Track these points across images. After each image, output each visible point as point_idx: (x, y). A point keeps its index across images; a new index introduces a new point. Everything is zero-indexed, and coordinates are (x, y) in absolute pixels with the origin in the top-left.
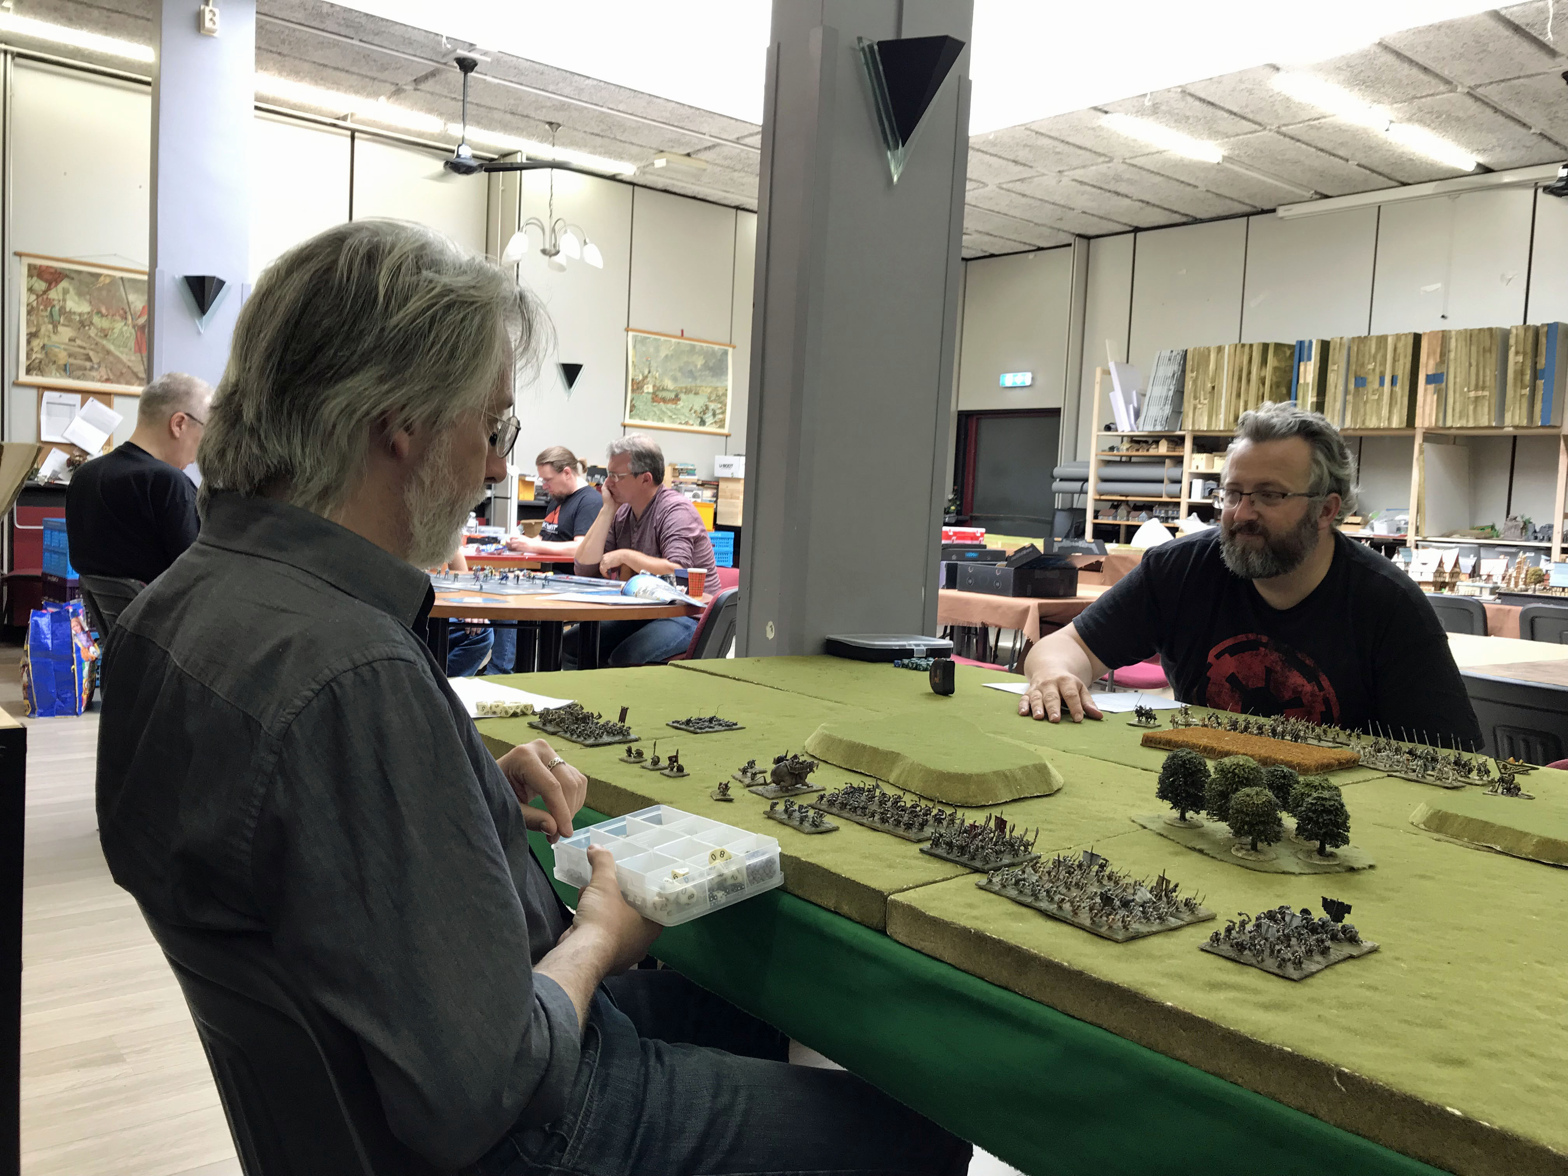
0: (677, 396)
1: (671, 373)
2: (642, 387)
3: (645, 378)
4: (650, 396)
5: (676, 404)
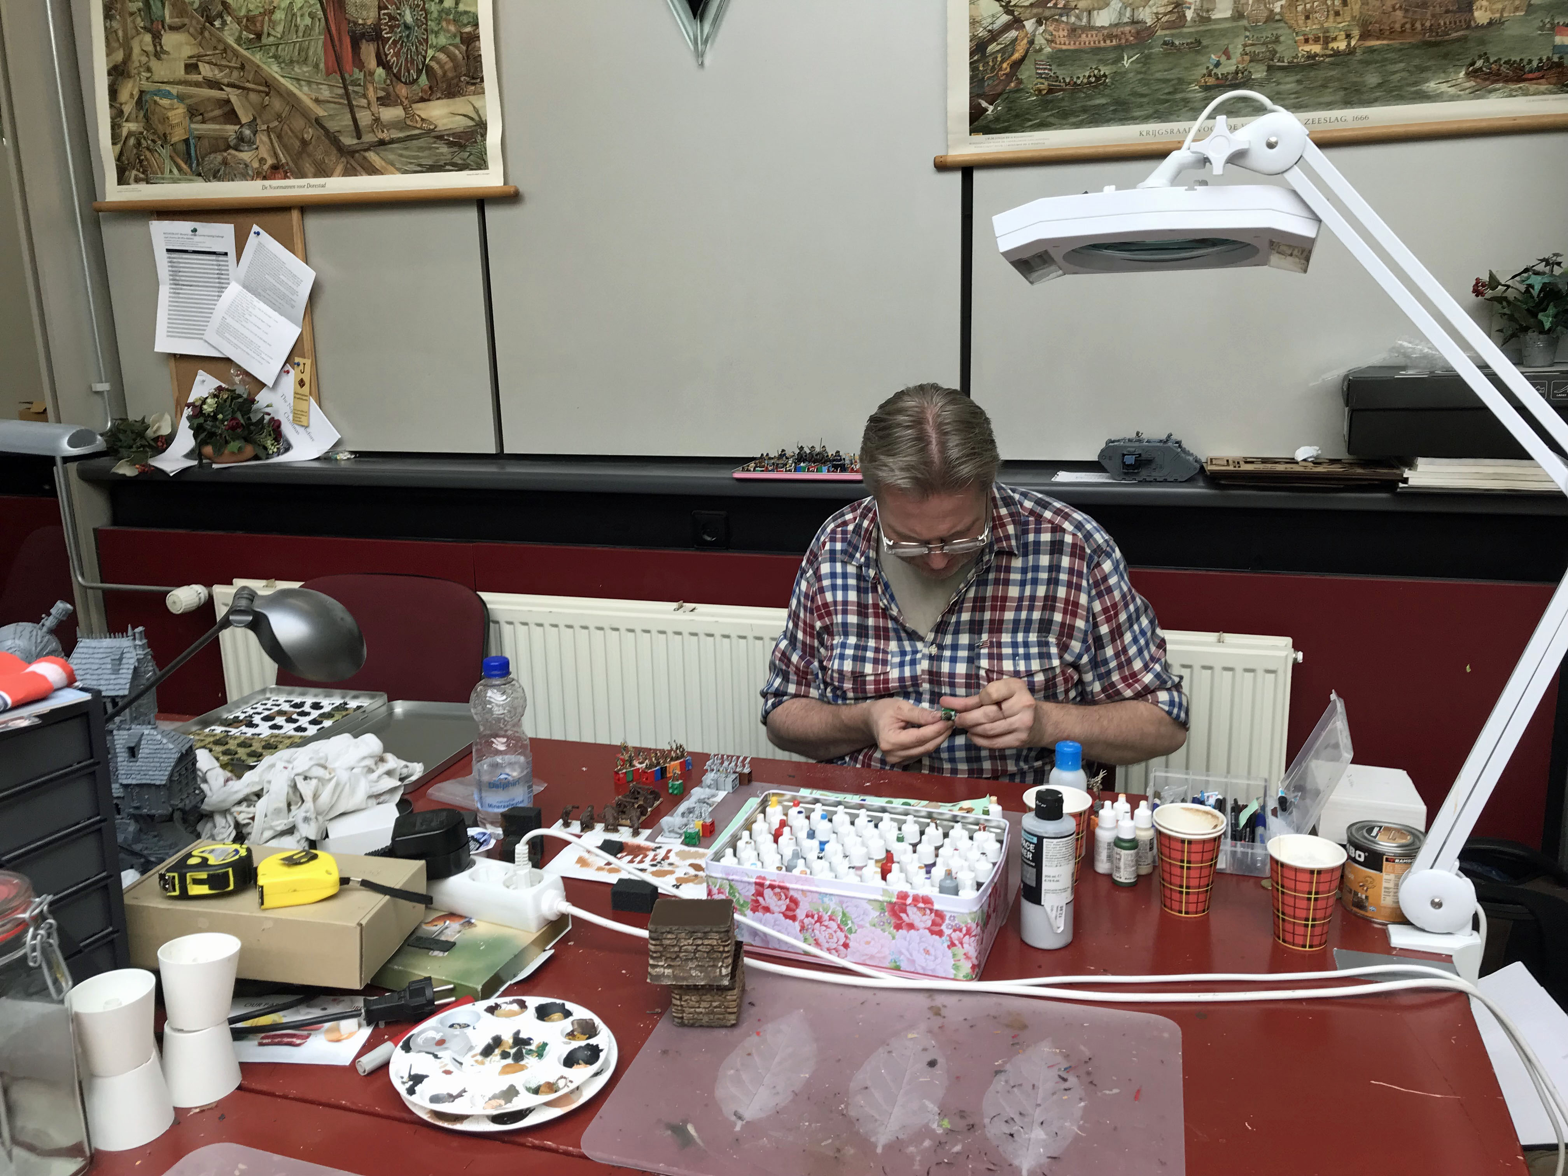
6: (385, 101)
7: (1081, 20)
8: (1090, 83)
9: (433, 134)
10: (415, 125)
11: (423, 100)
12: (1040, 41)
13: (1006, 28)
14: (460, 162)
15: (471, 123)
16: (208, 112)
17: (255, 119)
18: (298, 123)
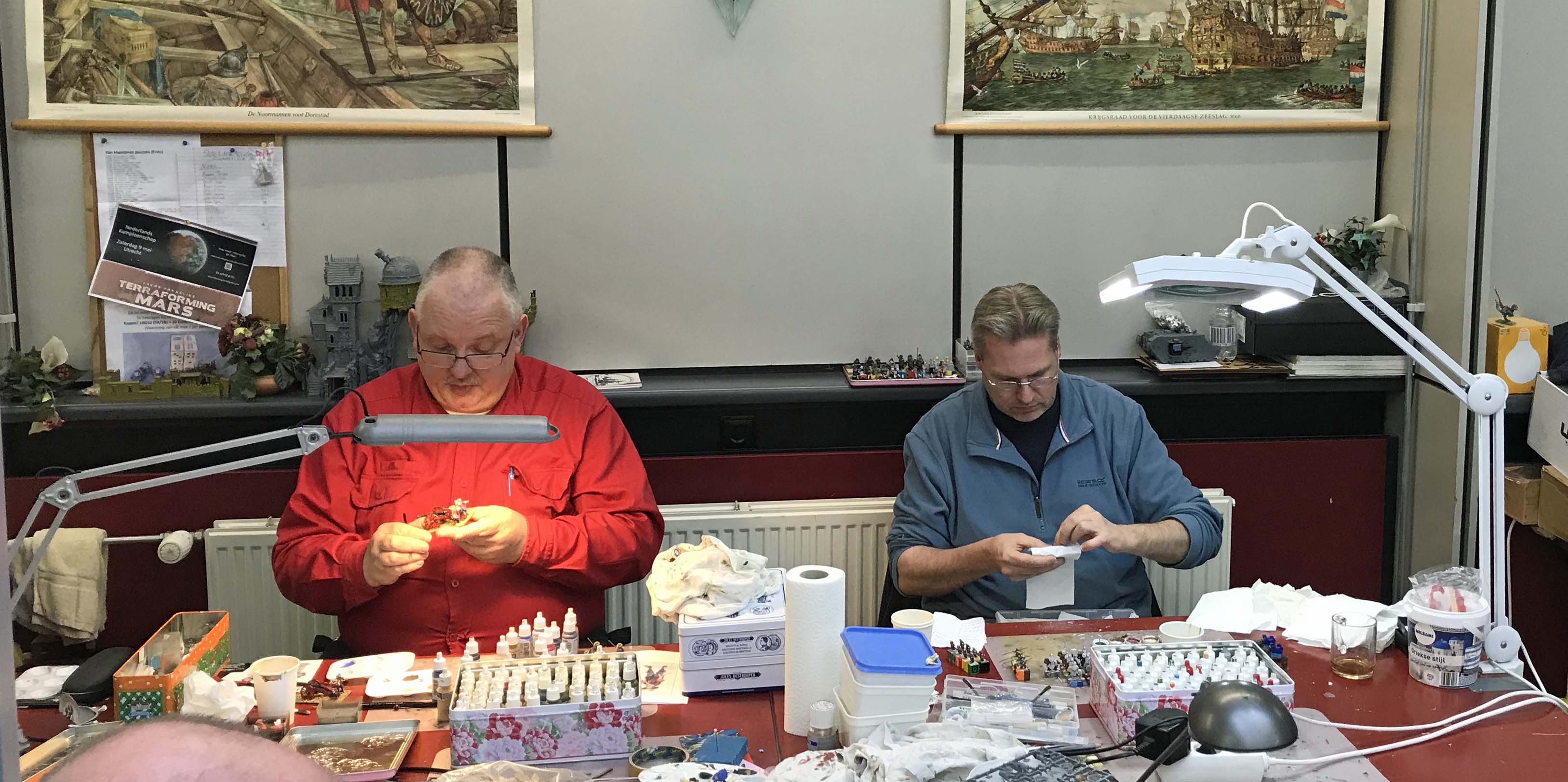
6: (404, 41)
7: (1046, 32)
8: (1053, 78)
9: (458, 74)
10: (439, 64)
11: (448, 42)
12: (1017, 45)
13: (992, 33)
14: (488, 101)
15: (502, 67)
16: (182, 36)
17: (244, 47)
18: (299, 53)
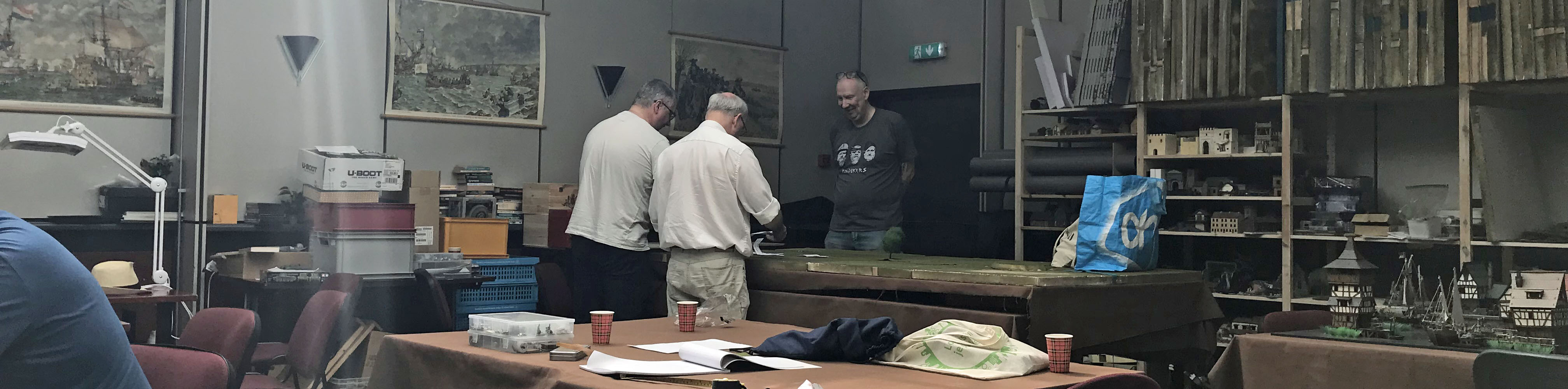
0: (464, 77)
1: (457, 48)
2: (411, 67)
3: (416, 54)
4: (423, 79)
5: (464, 88)
